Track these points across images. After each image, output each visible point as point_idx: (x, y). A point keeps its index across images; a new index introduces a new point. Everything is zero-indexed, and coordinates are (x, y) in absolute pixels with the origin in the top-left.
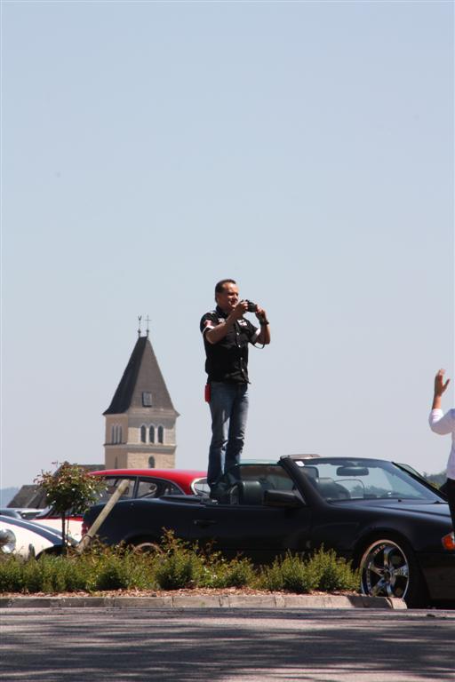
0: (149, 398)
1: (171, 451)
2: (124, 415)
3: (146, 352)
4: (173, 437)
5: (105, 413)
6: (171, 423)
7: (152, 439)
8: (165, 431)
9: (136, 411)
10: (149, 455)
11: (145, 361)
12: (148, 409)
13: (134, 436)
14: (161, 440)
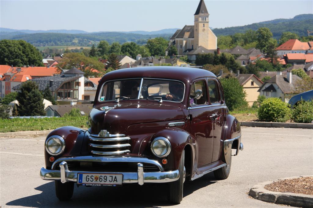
0: (203, 11)
1: (208, 22)
2: (198, 15)
3: (202, 2)
4: (208, 19)
5: (195, 15)
6: (208, 17)
7: (204, 20)
8: (206, 18)
9: (200, 14)
10: (203, 23)
11: (202, 4)
12: (203, 14)
13: (200, 19)
14: (206, 20)
